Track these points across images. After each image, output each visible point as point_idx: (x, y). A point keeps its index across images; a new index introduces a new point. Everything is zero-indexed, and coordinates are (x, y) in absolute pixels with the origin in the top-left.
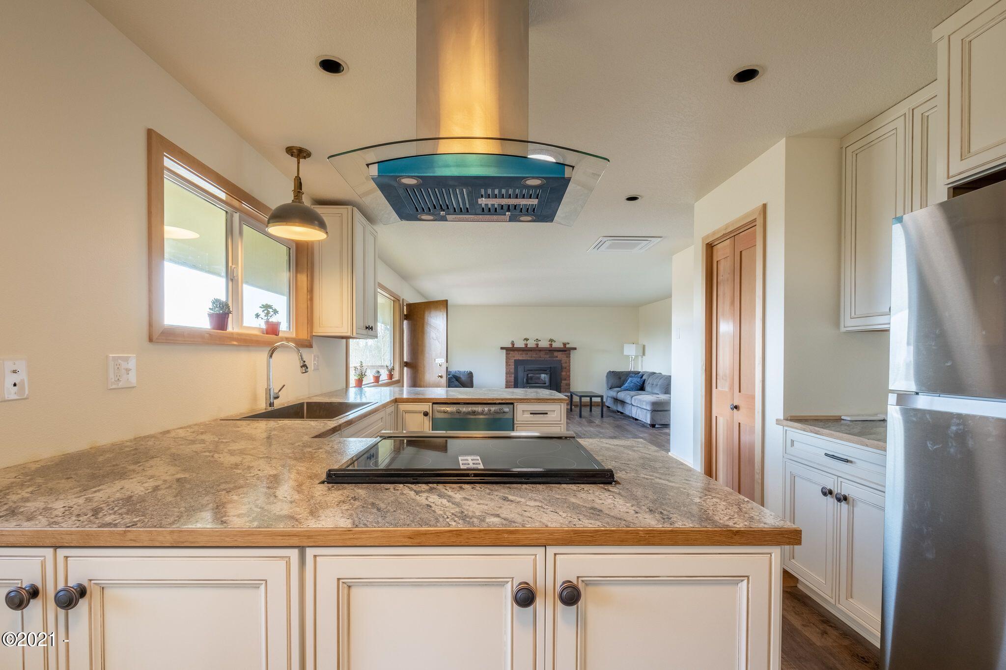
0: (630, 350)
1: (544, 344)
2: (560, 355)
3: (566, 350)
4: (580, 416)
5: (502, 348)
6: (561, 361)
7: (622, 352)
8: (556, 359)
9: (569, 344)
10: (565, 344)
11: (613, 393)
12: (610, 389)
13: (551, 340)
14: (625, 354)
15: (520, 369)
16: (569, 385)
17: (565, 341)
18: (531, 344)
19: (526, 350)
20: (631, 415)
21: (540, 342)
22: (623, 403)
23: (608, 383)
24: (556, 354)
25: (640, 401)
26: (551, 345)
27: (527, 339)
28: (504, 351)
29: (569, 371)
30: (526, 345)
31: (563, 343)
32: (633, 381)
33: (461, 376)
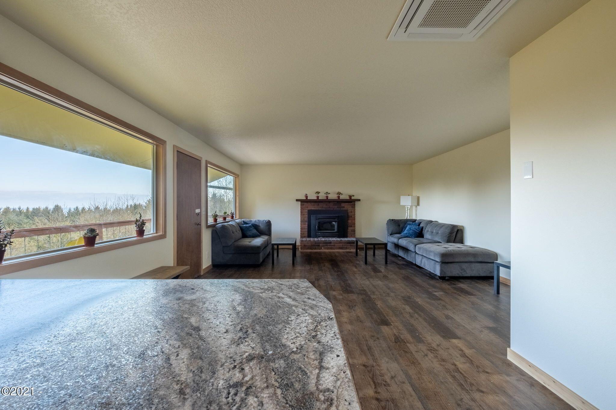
0: (406, 201)
1: (333, 196)
2: (346, 206)
3: (352, 201)
4: (366, 263)
5: (297, 200)
6: (347, 210)
7: (399, 202)
8: (344, 209)
9: (354, 196)
10: (350, 197)
11: (394, 239)
12: (391, 235)
13: (339, 193)
14: (401, 205)
15: (313, 218)
16: (354, 231)
17: (351, 194)
18: (322, 196)
19: (318, 201)
20: (414, 262)
21: (329, 194)
22: (406, 250)
23: (388, 229)
24: (343, 205)
25: (426, 250)
26: (339, 197)
27: (318, 193)
28: (299, 203)
29: (354, 219)
30: (318, 197)
31: (349, 196)
32: (412, 229)
33: (260, 225)
